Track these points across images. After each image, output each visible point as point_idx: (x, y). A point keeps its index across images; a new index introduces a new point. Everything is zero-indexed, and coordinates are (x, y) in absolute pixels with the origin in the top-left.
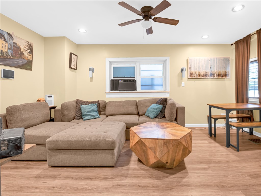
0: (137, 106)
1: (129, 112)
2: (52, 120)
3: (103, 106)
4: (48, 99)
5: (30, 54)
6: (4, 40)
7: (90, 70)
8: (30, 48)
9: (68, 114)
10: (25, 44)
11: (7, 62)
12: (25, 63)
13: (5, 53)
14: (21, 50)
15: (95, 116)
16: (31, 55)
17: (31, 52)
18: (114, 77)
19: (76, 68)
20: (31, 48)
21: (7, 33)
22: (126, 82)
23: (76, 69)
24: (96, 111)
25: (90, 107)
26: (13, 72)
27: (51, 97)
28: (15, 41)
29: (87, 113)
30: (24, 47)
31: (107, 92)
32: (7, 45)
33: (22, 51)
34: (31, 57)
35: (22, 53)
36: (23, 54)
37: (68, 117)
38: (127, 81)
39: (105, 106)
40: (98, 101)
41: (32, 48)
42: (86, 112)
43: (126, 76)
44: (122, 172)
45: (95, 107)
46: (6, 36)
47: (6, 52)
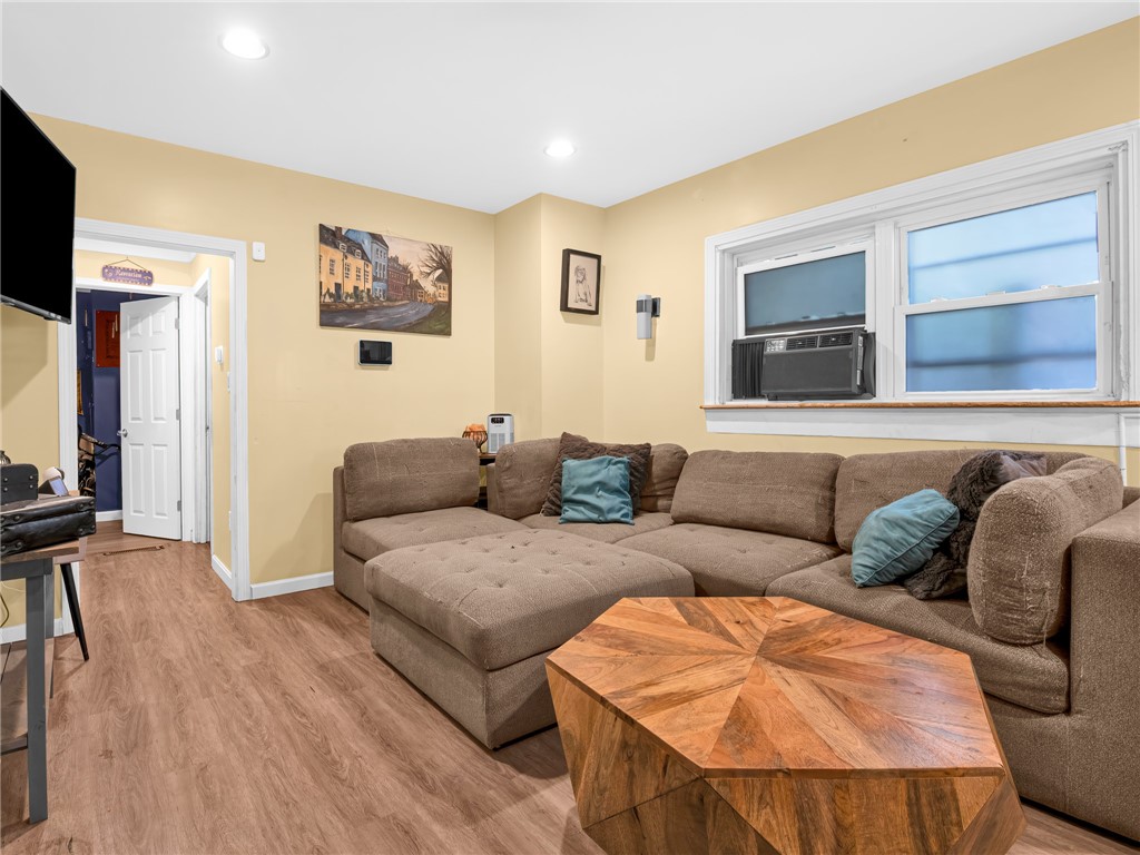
0: (832, 488)
1: (778, 519)
2: (482, 502)
3: (664, 470)
4: (494, 429)
5: (444, 282)
6: (362, 258)
7: (640, 306)
8: (442, 267)
9: (511, 489)
10: (425, 255)
11: (372, 318)
12: (426, 313)
13: (364, 295)
14: (412, 276)
15: (605, 510)
16: (446, 286)
17: (446, 277)
18: (752, 325)
19: (593, 309)
20: (443, 265)
21: (370, 234)
22: (800, 347)
23: (596, 312)
24: (616, 492)
25: (594, 468)
26: (389, 345)
27: (502, 421)
28: (392, 253)
29: (575, 493)
30: (421, 264)
31: (710, 403)
32: (370, 269)
33: (415, 278)
34: (446, 292)
35: (417, 286)
36: (420, 287)
37: (514, 499)
38: (811, 342)
39: (675, 474)
40: (648, 446)
41: (449, 263)
42: (572, 491)
43: (814, 318)
44: (491, 788)
45: (614, 473)
46: (367, 245)
47: (368, 290)
